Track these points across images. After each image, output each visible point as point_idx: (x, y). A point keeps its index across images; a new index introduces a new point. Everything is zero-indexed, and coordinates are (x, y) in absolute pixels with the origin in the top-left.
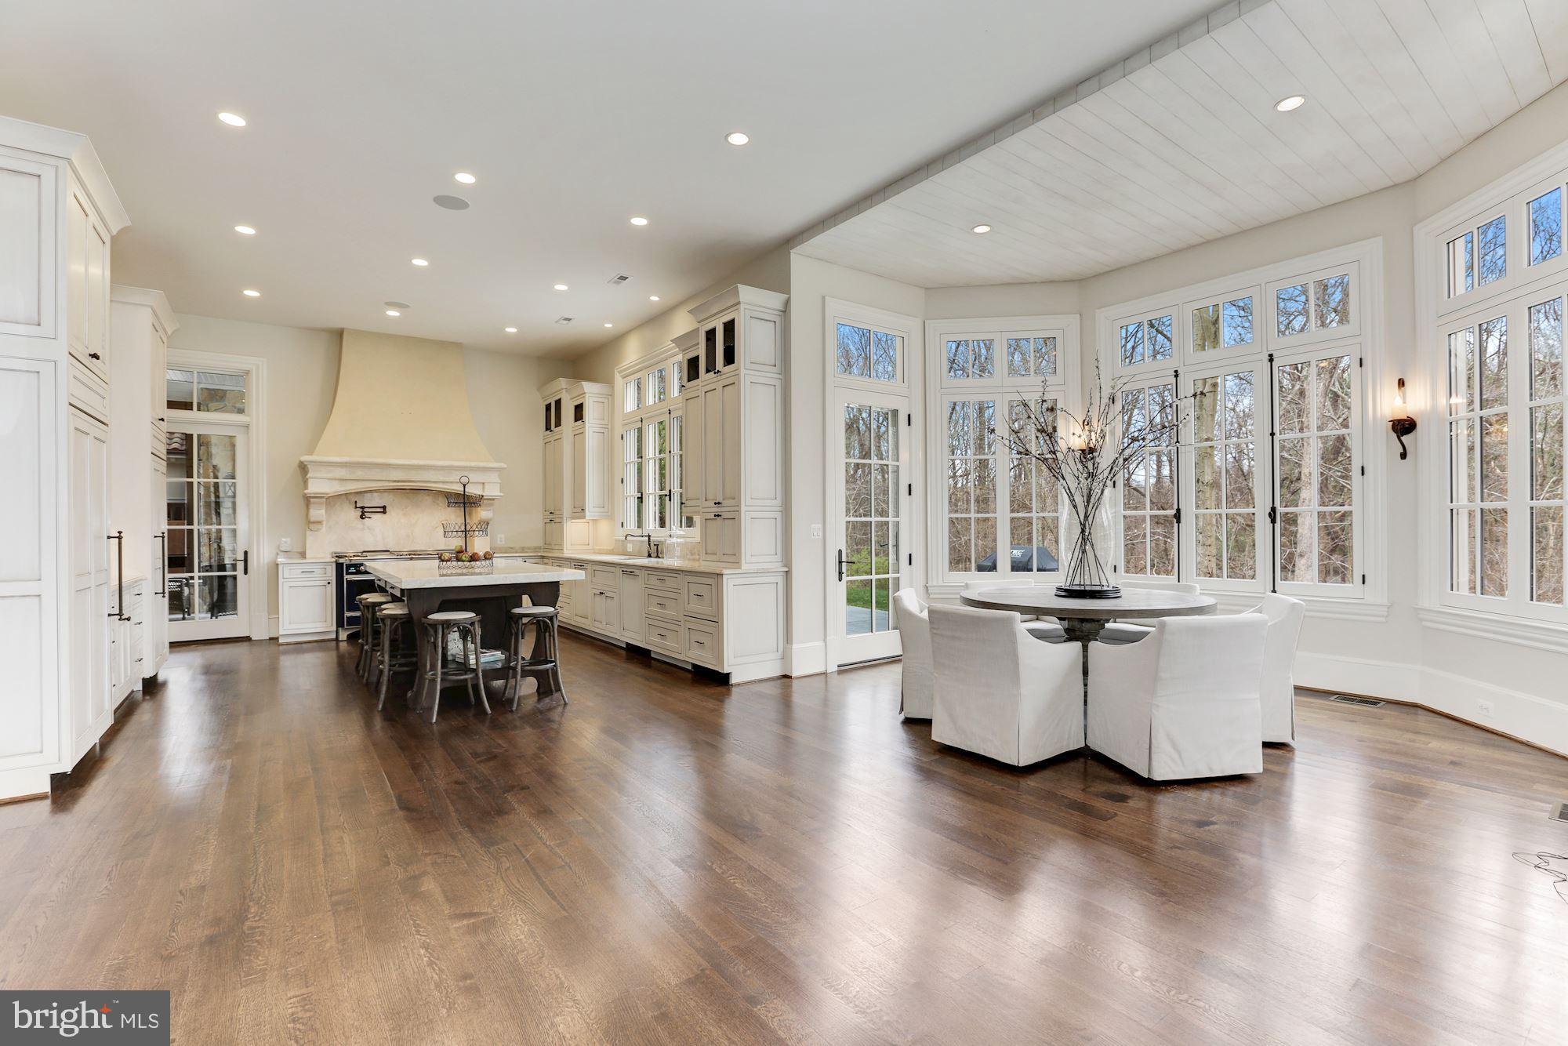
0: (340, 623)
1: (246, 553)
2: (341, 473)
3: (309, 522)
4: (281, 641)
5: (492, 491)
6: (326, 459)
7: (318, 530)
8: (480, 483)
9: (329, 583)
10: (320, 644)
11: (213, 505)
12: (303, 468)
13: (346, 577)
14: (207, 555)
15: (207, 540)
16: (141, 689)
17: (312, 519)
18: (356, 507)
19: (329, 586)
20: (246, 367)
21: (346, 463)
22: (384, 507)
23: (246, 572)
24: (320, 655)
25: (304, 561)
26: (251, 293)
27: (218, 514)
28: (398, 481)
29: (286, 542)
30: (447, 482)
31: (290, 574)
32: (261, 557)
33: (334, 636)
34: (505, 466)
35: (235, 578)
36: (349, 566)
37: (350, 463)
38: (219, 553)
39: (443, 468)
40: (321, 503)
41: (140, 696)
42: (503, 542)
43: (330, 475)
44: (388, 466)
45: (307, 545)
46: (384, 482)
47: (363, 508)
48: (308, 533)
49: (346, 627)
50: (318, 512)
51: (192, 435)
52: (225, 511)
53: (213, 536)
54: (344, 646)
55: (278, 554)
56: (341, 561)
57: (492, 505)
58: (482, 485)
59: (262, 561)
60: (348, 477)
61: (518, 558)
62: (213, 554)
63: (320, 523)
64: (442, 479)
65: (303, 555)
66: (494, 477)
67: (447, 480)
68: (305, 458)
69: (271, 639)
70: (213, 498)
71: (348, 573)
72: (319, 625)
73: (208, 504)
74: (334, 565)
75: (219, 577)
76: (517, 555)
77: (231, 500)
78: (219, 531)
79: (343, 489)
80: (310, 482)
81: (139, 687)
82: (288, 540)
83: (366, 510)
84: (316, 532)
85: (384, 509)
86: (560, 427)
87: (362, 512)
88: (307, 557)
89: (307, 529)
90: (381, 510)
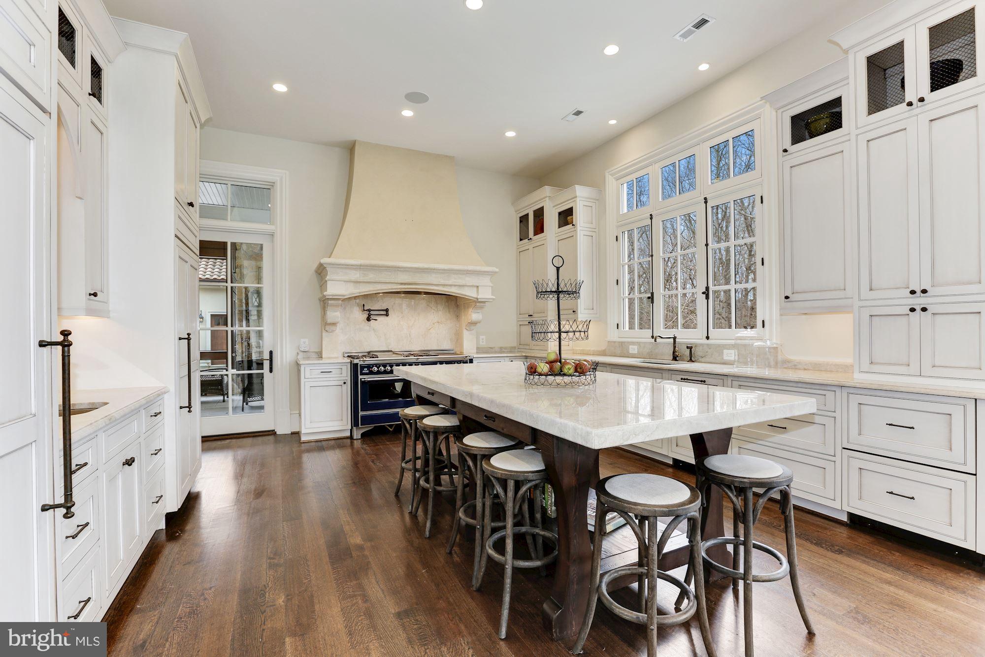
0: (355, 423)
1: (271, 353)
2: (355, 275)
3: (326, 324)
4: (303, 438)
5: (485, 294)
6: (343, 261)
7: (333, 331)
8: (475, 286)
9: (345, 383)
10: (337, 443)
11: (244, 313)
12: (321, 271)
13: (360, 377)
14: (240, 351)
15: (240, 340)
16: (164, 528)
17: (329, 321)
18: (364, 310)
19: (344, 386)
20: (270, 178)
21: (361, 265)
22: (387, 310)
23: (271, 371)
24: (338, 451)
25: (321, 362)
26: (280, 88)
27: (248, 320)
28: (405, 284)
29: (306, 343)
30: (447, 285)
31: (310, 374)
32: (284, 357)
33: (348, 434)
34: (497, 270)
35: (261, 376)
36: (362, 367)
37: (363, 266)
38: (249, 349)
39: (444, 271)
40: (337, 306)
41: (163, 537)
42: (484, 343)
43: (346, 278)
44: (397, 269)
45: (324, 346)
46: (391, 285)
47: (369, 310)
48: (324, 334)
49: (360, 426)
50: (333, 314)
51: (227, 242)
52: (253, 317)
53: (244, 336)
54: (357, 444)
55: (298, 353)
56: (356, 361)
57: (482, 308)
58: (475, 289)
59: (284, 360)
60: (362, 279)
61: (506, 358)
62: (244, 350)
63: (334, 324)
64: (442, 282)
65: (320, 355)
66: (486, 281)
67: (447, 282)
68: (325, 260)
69: (293, 433)
70: (244, 307)
71: (362, 374)
72: (337, 423)
73: (241, 312)
74: (349, 365)
75: (248, 374)
76: (505, 355)
77: (256, 309)
78: (248, 332)
79: (358, 291)
80: (329, 284)
81: (162, 525)
82: (307, 340)
83: (372, 312)
84: (331, 333)
85: (386, 312)
86: (543, 234)
87: (368, 314)
88: (323, 356)
89: (324, 331)
90: (384, 313)
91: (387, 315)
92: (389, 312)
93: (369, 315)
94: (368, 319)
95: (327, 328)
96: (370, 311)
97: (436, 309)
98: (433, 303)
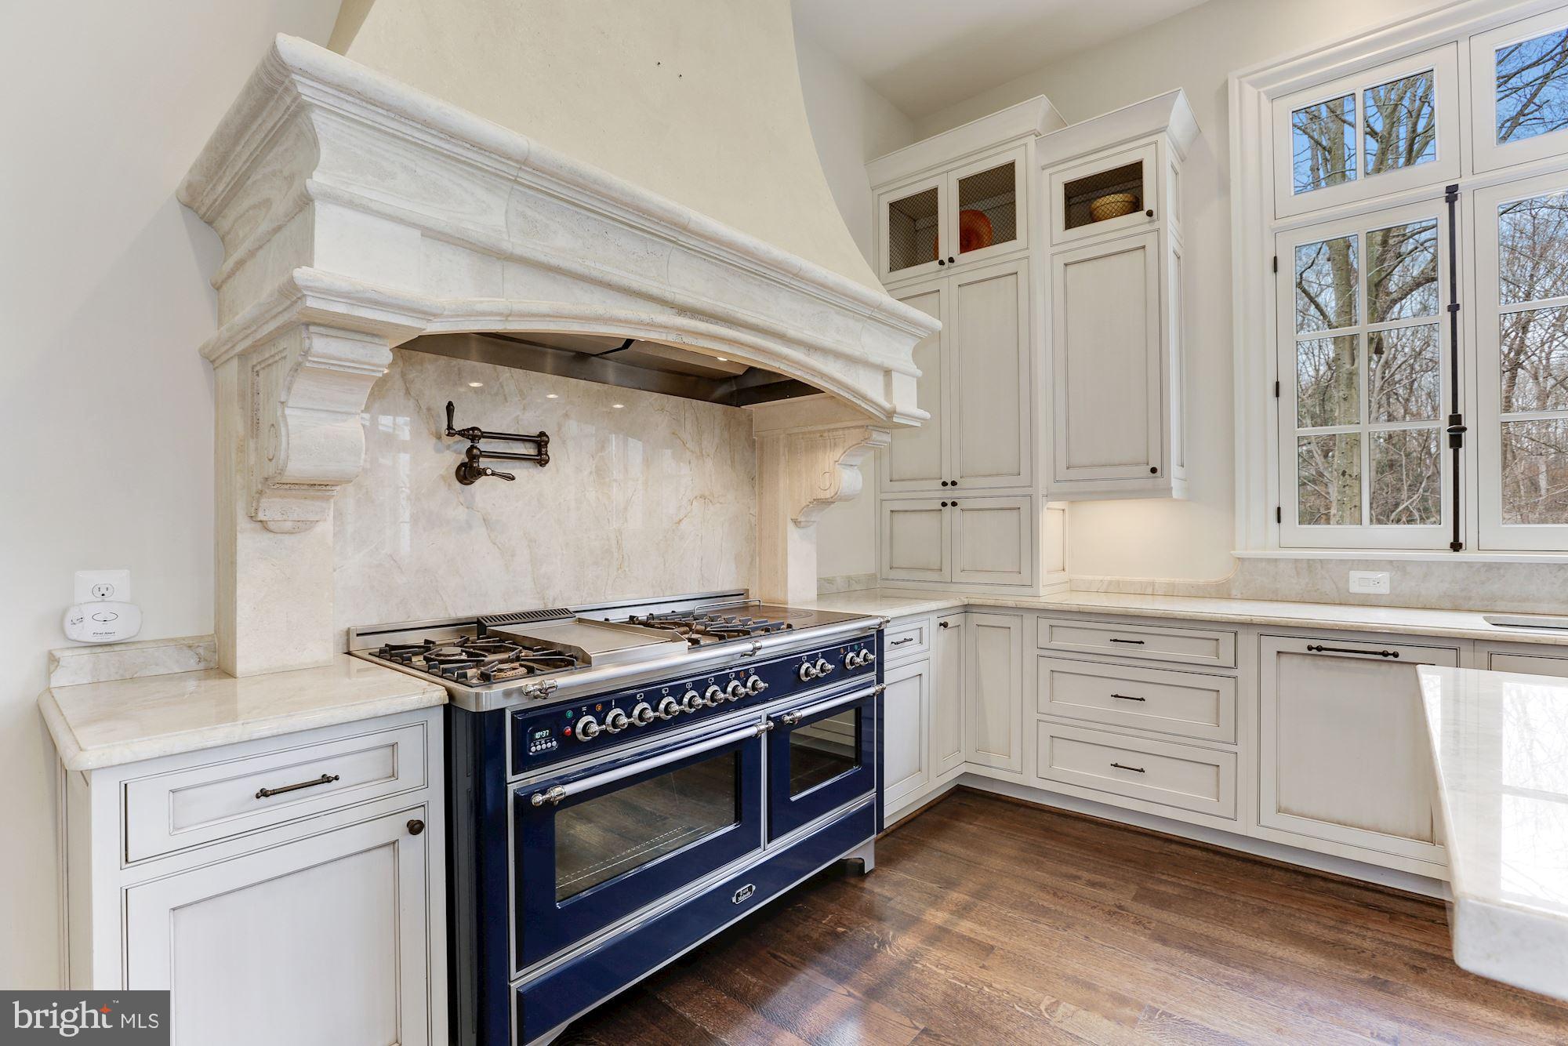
3: (277, 484)
7: (303, 526)
8: (882, 369)
9: (415, 828)
13: (515, 783)
17: (299, 466)
18: (451, 430)
19: (413, 846)
22: (541, 438)
29: (112, 598)
30: (817, 349)
37: (538, 170)
47: (472, 434)
48: (250, 543)
55: (54, 661)
71: (524, 762)
79: (501, 303)
82: (118, 580)
83: (484, 445)
84: (288, 540)
85: (539, 448)
86: (1013, 242)
87: (469, 451)
88: (241, 667)
89: (243, 522)
90: (529, 450)
91: (541, 459)
92: (551, 449)
93: (472, 455)
94: (468, 473)
95: (272, 509)
96: (473, 438)
97: (697, 450)
98: (688, 426)
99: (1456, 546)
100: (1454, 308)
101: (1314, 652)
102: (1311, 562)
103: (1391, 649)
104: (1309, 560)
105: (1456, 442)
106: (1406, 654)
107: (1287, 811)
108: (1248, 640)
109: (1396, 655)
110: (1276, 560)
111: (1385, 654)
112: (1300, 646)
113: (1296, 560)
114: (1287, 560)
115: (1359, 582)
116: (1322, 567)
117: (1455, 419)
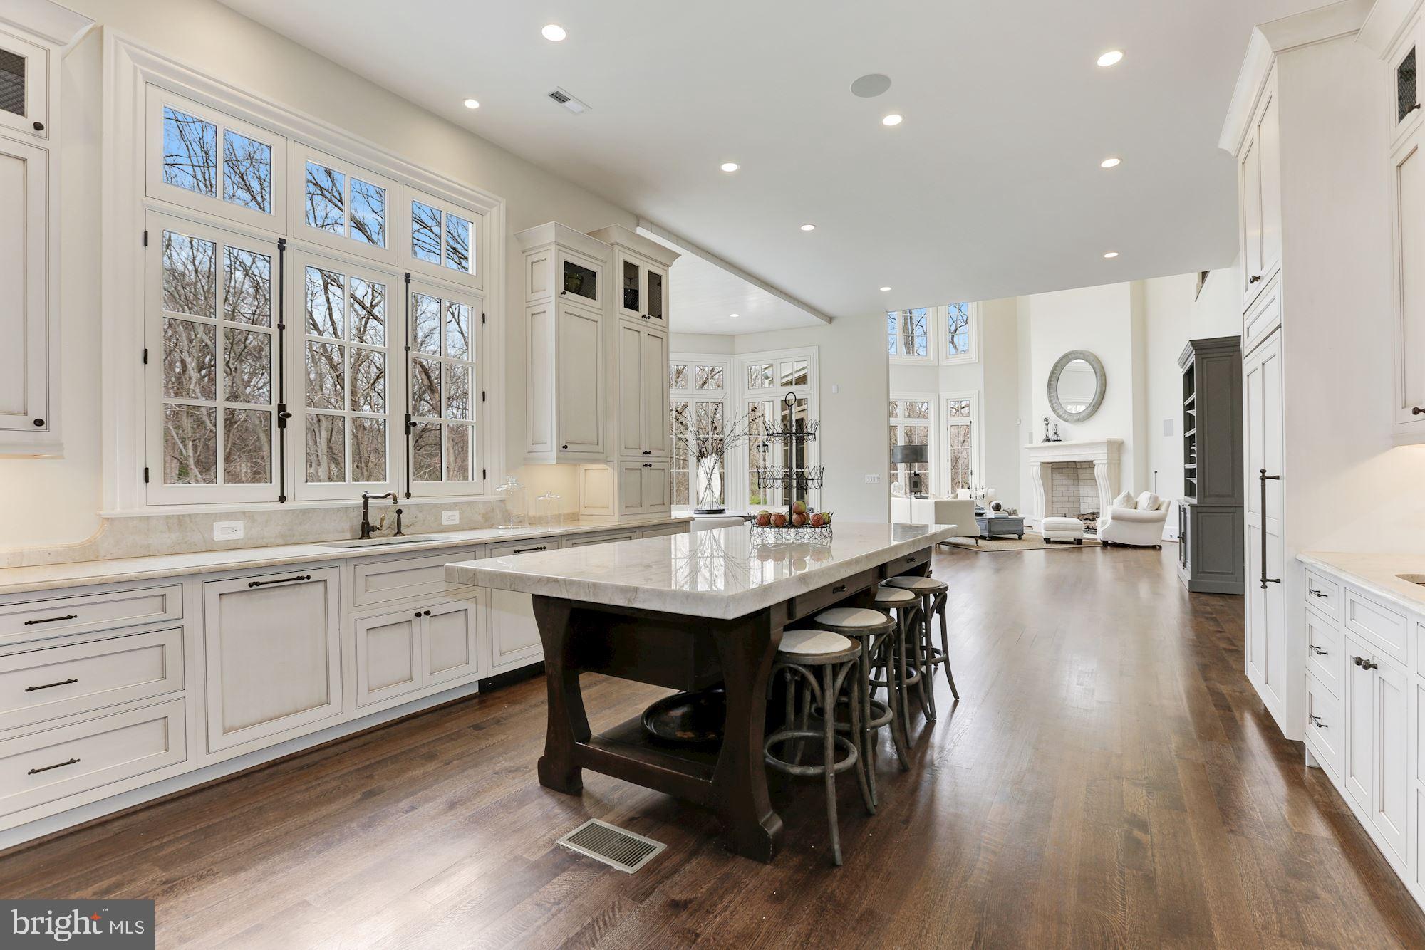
99: (282, 499)
100: (281, 327)
101: (255, 587)
102: (181, 518)
103: (305, 574)
104: (179, 516)
105: (282, 424)
106: (315, 575)
107: (232, 729)
108: (193, 589)
109: (308, 577)
110: (148, 518)
111: (302, 578)
112: (243, 584)
113: (167, 517)
114: (158, 518)
115: (221, 532)
116: (191, 522)
117: (282, 407)
